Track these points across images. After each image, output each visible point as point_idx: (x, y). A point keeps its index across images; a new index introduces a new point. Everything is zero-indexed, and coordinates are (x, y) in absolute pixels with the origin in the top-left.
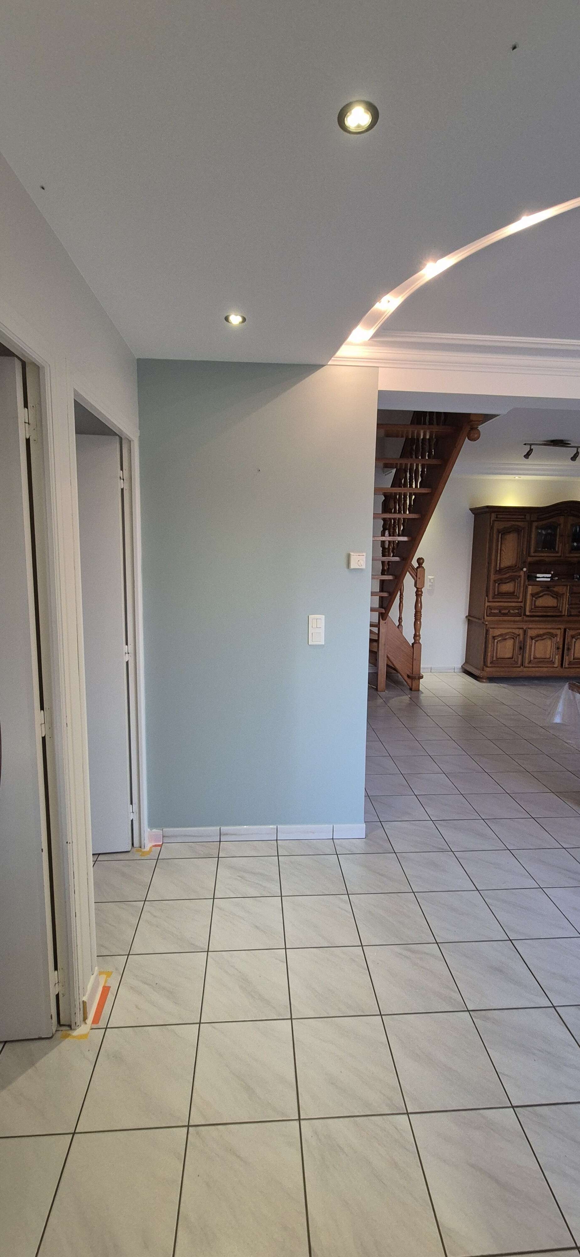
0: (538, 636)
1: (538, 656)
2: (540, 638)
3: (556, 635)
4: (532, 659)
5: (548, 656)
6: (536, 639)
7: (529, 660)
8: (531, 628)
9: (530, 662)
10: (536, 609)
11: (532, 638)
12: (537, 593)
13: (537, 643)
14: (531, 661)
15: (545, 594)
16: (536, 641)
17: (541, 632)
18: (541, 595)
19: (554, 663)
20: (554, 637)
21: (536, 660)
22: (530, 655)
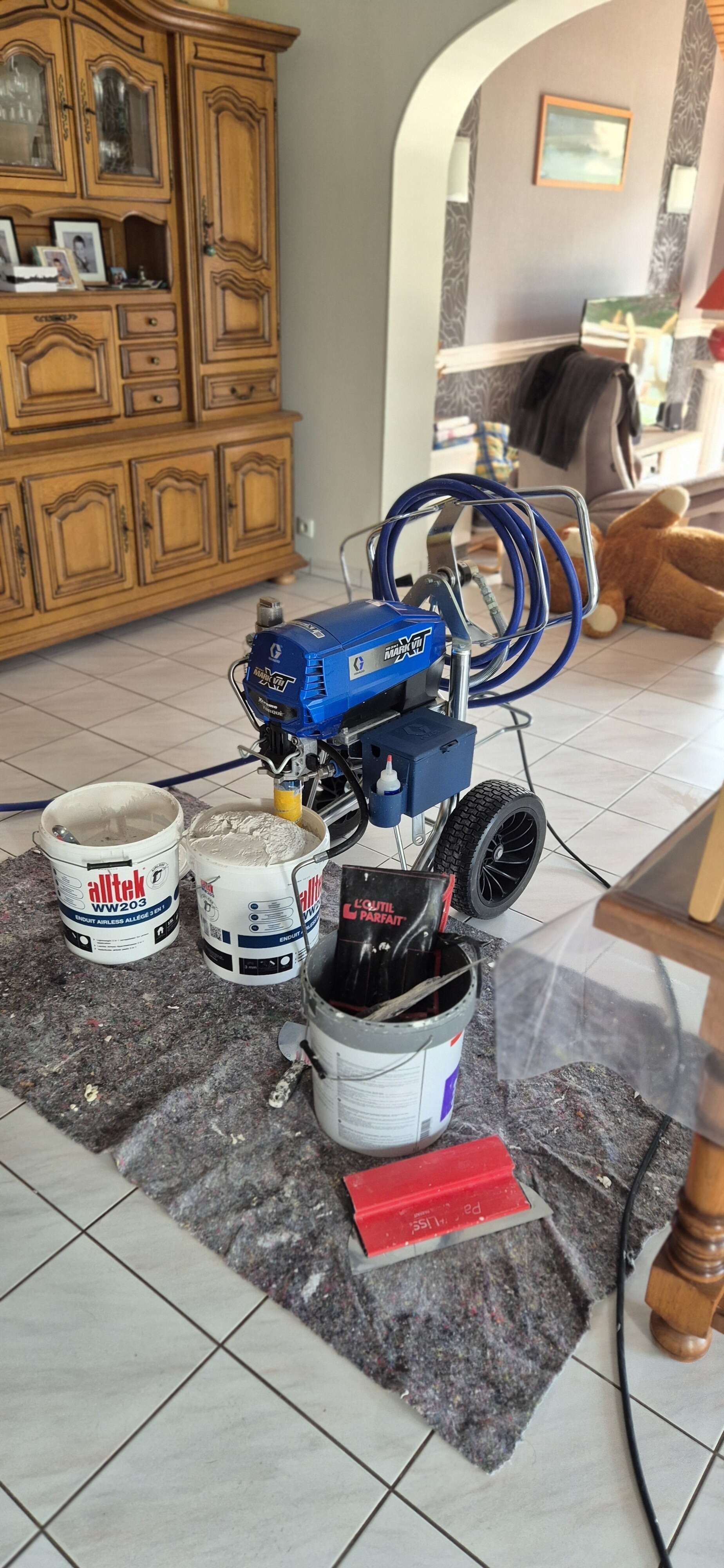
0: (66, 498)
1: (76, 565)
2: (71, 506)
3: (114, 488)
4: (61, 580)
5: (103, 562)
6: (61, 511)
7: (55, 586)
8: (38, 477)
9: (57, 591)
10: (35, 401)
11: (48, 512)
12: (29, 343)
13: (67, 525)
14: (59, 587)
15: (52, 345)
16: (63, 518)
17: (72, 482)
18: (39, 348)
19: (122, 577)
20: (108, 496)
21: (73, 580)
22: (53, 570)
